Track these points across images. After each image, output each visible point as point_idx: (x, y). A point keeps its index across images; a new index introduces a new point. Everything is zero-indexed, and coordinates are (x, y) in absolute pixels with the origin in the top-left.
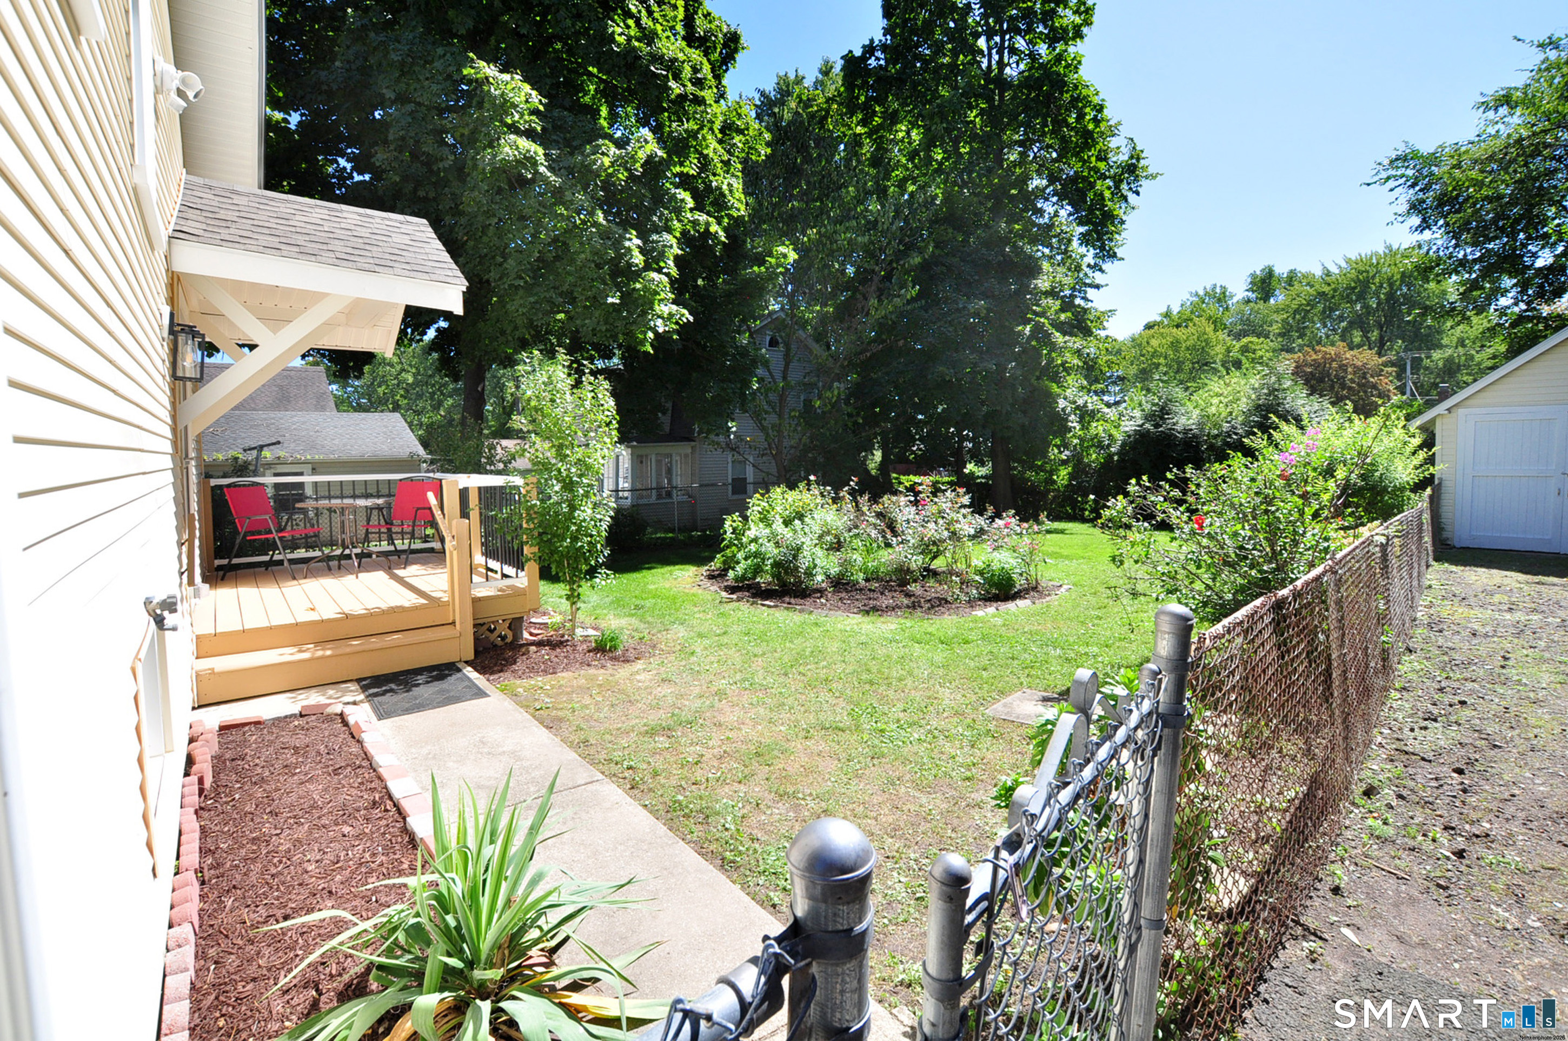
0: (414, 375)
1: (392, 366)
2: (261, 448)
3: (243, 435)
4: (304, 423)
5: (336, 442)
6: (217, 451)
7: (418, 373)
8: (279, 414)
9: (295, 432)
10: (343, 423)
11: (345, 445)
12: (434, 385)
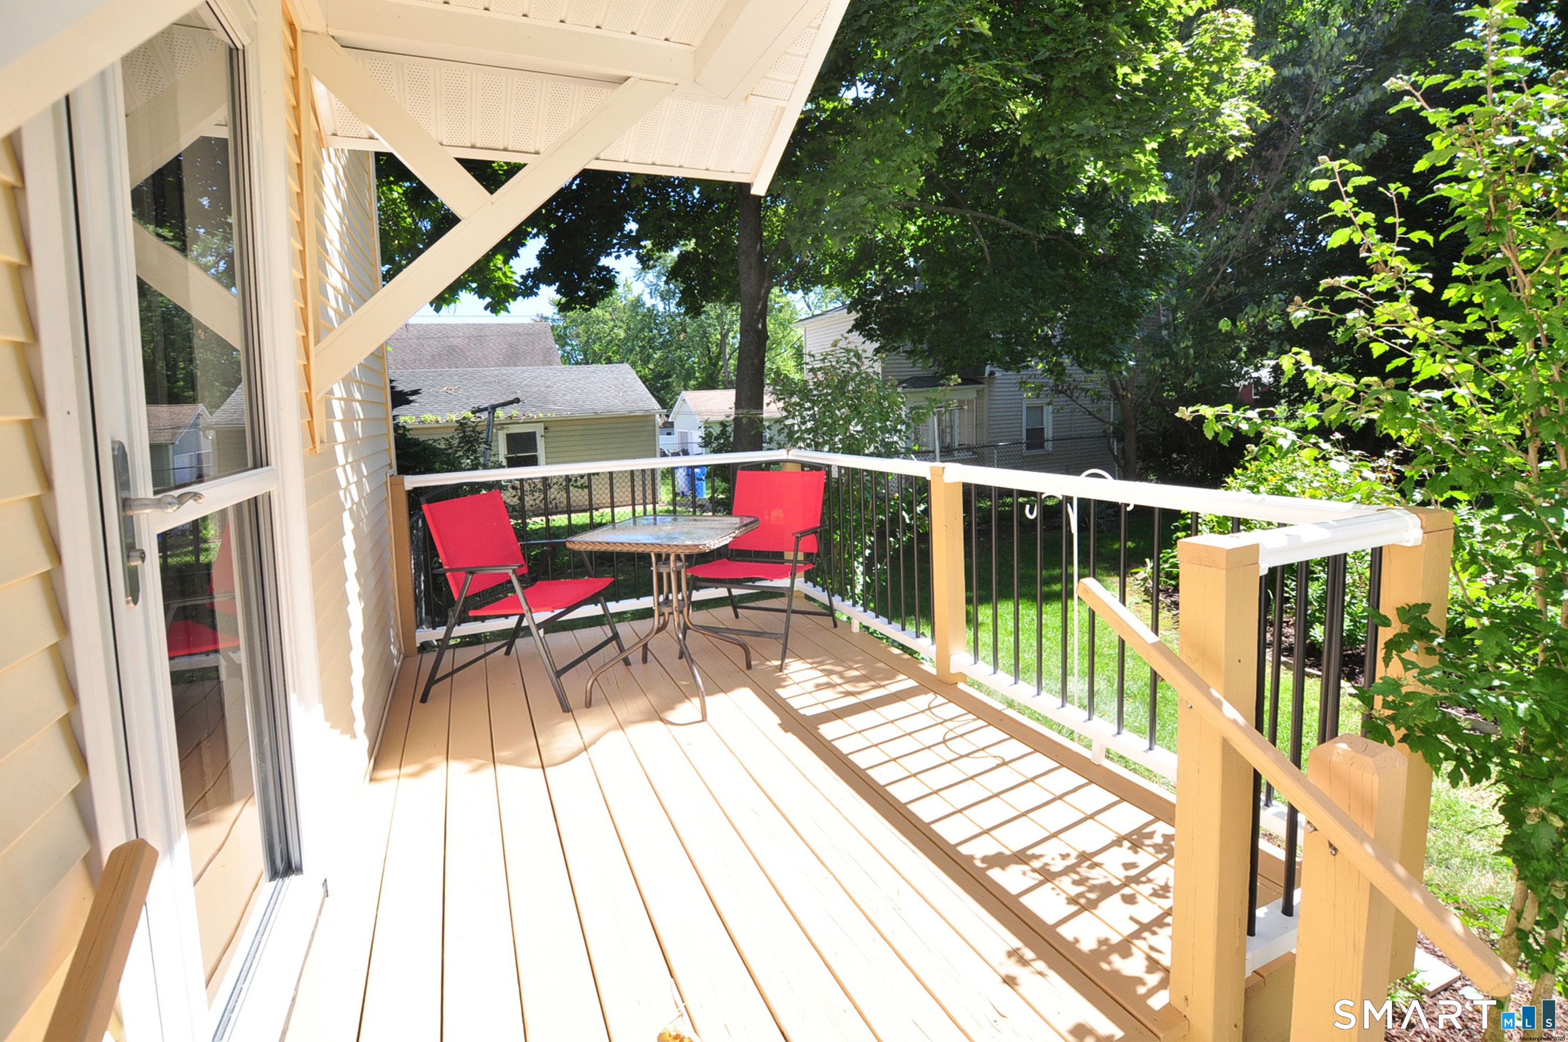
0: (625, 331)
1: (605, 323)
2: (494, 408)
3: (476, 393)
4: (535, 378)
5: (568, 397)
6: (451, 412)
7: (629, 329)
8: (511, 370)
9: (526, 389)
10: (573, 376)
11: (576, 401)
12: (644, 339)
